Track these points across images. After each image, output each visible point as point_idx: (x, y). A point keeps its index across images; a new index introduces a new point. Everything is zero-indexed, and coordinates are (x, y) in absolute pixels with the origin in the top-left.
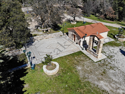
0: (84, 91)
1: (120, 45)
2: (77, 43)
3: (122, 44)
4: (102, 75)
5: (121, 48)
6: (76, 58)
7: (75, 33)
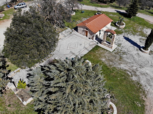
0: (114, 74)
1: (122, 33)
2: (90, 38)
3: (124, 31)
4: (120, 60)
5: (124, 35)
6: (97, 52)
7: (87, 29)
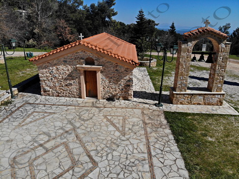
2: (111, 99)
7: (90, 62)
